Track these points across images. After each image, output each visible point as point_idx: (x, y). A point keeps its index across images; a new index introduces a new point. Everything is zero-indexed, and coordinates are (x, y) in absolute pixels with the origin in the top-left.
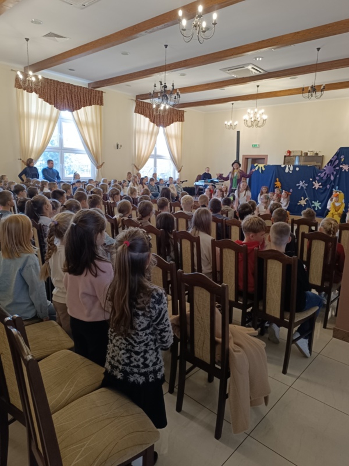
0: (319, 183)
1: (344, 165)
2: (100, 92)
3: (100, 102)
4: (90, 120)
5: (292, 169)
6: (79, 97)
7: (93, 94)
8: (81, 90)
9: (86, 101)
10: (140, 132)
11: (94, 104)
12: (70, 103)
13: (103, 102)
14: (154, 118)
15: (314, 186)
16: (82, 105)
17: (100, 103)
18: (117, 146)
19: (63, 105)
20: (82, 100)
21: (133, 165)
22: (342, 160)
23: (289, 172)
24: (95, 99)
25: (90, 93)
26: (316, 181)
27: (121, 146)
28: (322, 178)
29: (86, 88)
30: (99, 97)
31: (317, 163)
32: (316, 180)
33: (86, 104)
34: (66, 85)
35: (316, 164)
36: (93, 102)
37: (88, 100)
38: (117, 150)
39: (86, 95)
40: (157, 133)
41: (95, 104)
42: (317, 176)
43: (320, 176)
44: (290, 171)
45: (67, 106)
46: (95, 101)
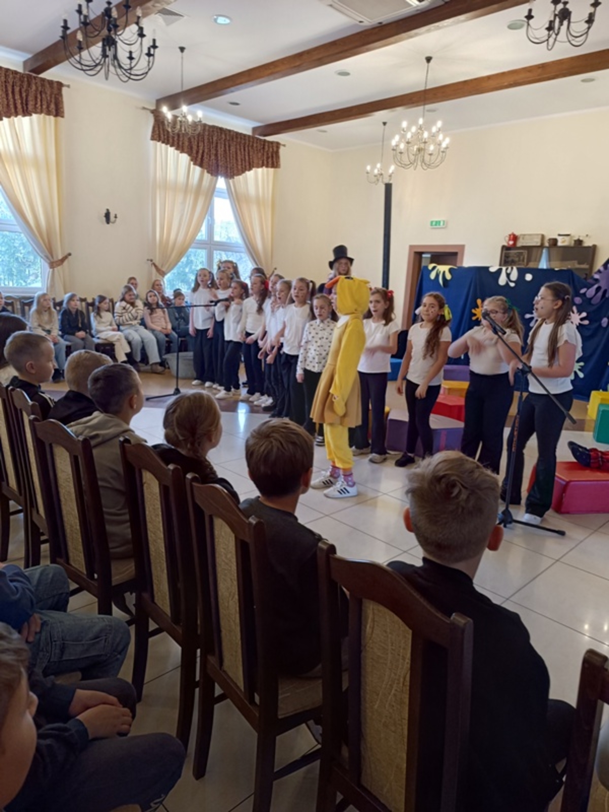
0: (580, 312)
2: (55, 85)
3: (56, 109)
4: (27, 150)
5: (514, 275)
7: (34, 87)
9: (15, 105)
10: (165, 186)
11: (36, 113)
13: (62, 107)
14: (203, 156)
17: (54, 111)
18: (107, 215)
21: (148, 262)
23: (507, 284)
24: (39, 100)
25: (25, 84)
27: (116, 217)
28: (591, 299)
30: (51, 98)
33: (13, 110)
35: (578, 266)
36: (35, 108)
37: (19, 102)
38: (107, 225)
39: (13, 89)
40: (212, 191)
41: (41, 112)
42: (577, 294)
43: (584, 294)
44: (511, 281)
46: (39, 106)
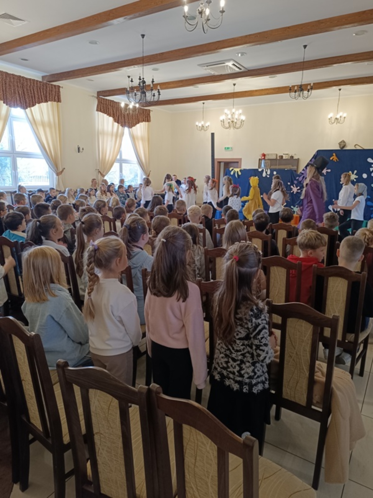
0: (297, 187)
2: (57, 87)
3: (57, 98)
4: (46, 118)
5: (269, 172)
6: (33, 92)
7: (48, 89)
8: (34, 83)
9: (41, 97)
10: (103, 133)
11: (50, 101)
12: (22, 99)
13: (60, 98)
14: (118, 118)
15: (292, 190)
16: (37, 102)
17: (57, 100)
18: (79, 149)
19: (14, 101)
20: (36, 96)
21: (97, 171)
23: (266, 176)
24: (51, 95)
25: (45, 87)
26: (294, 185)
27: (83, 149)
28: (301, 181)
29: (40, 82)
30: (56, 93)
31: (293, 166)
32: (294, 183)
33: (41, 101)
34: (16, 78)
35: (292, 168)
36: (49, 98)
37: (43, 96)
38: (79, 154)
39: (40, 90)
40: (123, 134)
41: (52, 101)
42: (295, 179)
43: (298, 179)
44: (268, 175)
45: (18, 102)
46: (51, 97)
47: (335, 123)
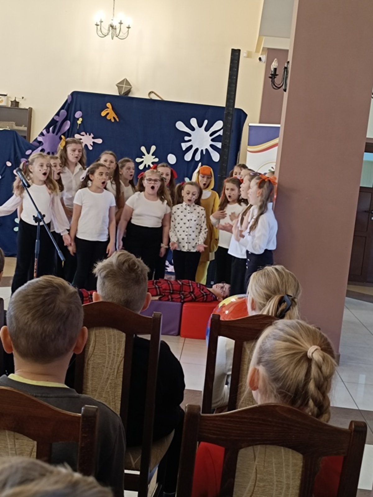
1: (83, 133)
22: (79, 122)
31: (17, 125)
35: (16, 128)
42: (24, 156)
47: (110, 36)
